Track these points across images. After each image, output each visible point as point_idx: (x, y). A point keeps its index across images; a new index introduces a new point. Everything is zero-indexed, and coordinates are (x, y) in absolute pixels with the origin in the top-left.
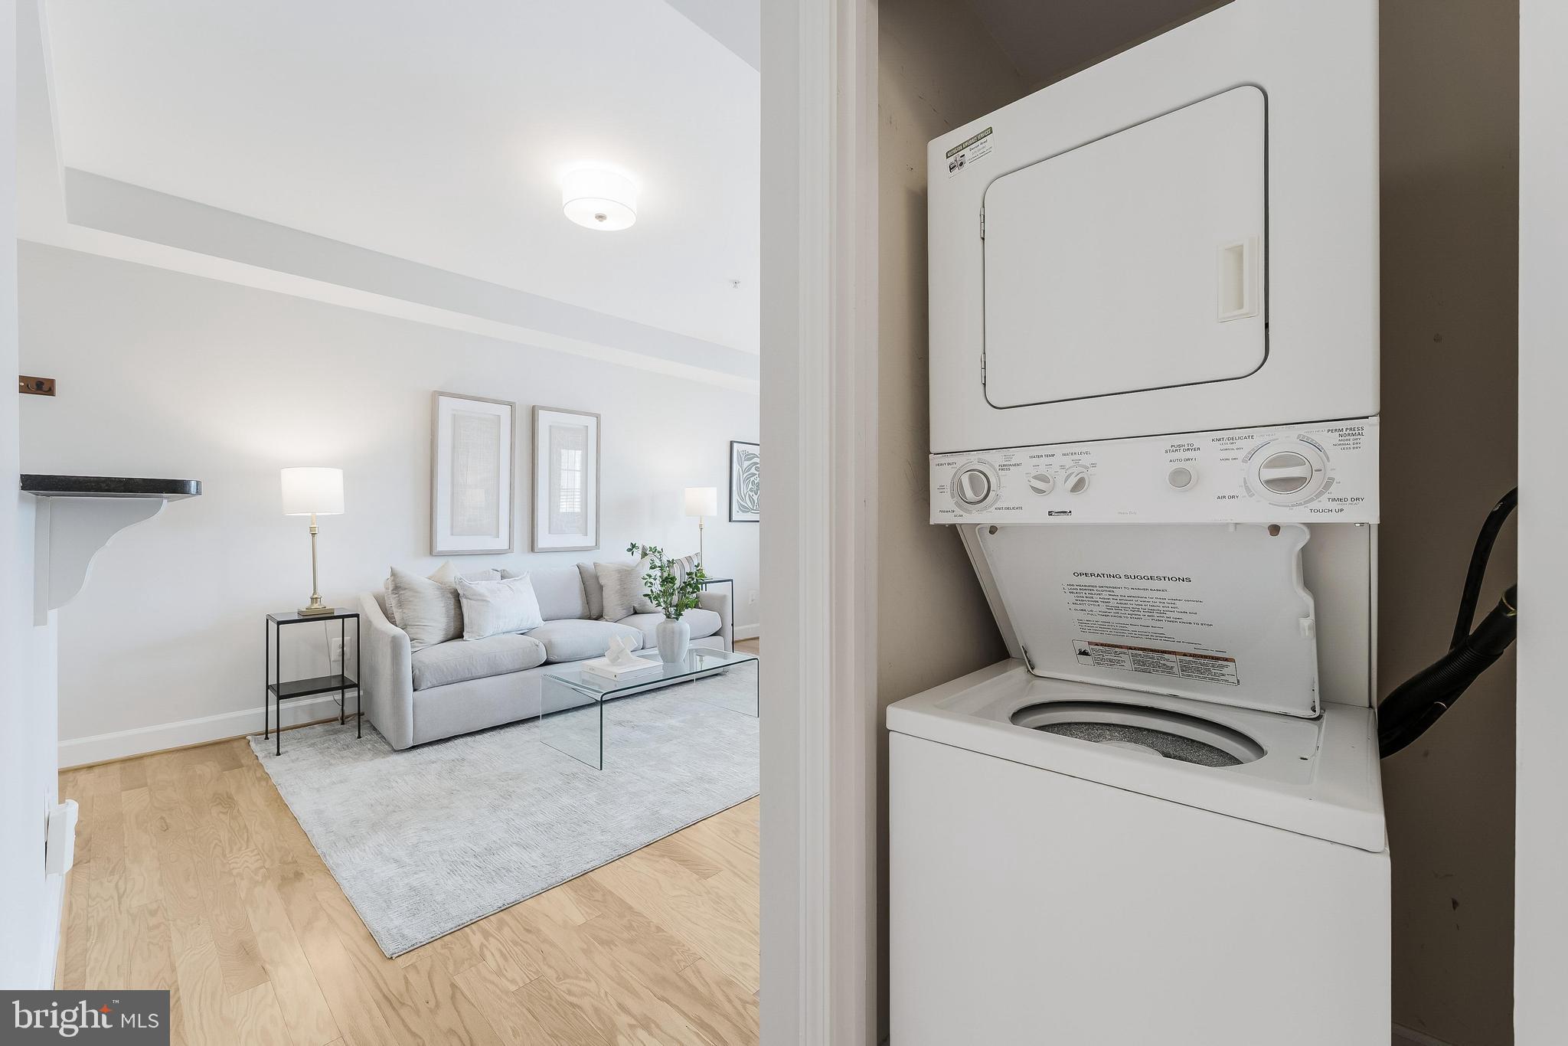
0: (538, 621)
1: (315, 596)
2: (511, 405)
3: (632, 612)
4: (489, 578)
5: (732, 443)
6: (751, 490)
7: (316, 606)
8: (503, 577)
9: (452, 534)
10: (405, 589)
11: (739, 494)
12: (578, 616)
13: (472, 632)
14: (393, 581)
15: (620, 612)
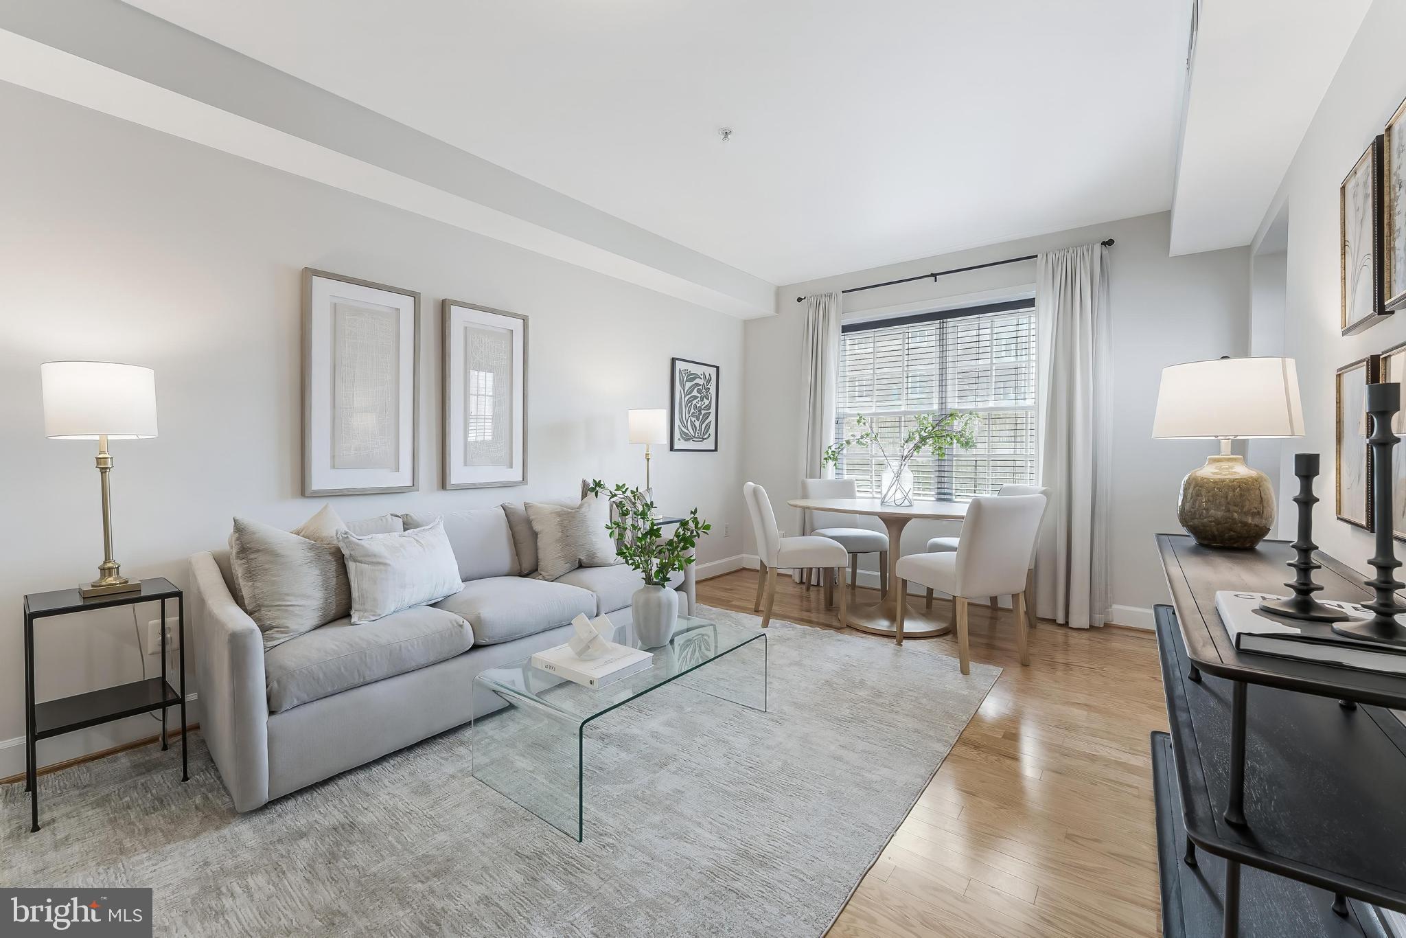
0: (457, 584)
1: (110, 565)
2: (415, 296)
3: (577, 565)
4: (387, 530)
5: (674, 360)
6: (693, 415)
7: (111, 580)
8: (407, 526)
9: (333, 467)
10: (258, 551)
11: (681, 420)
12: (505, 572)
13: (365, 611)
14: (238, 539)
15: (562, 566)
